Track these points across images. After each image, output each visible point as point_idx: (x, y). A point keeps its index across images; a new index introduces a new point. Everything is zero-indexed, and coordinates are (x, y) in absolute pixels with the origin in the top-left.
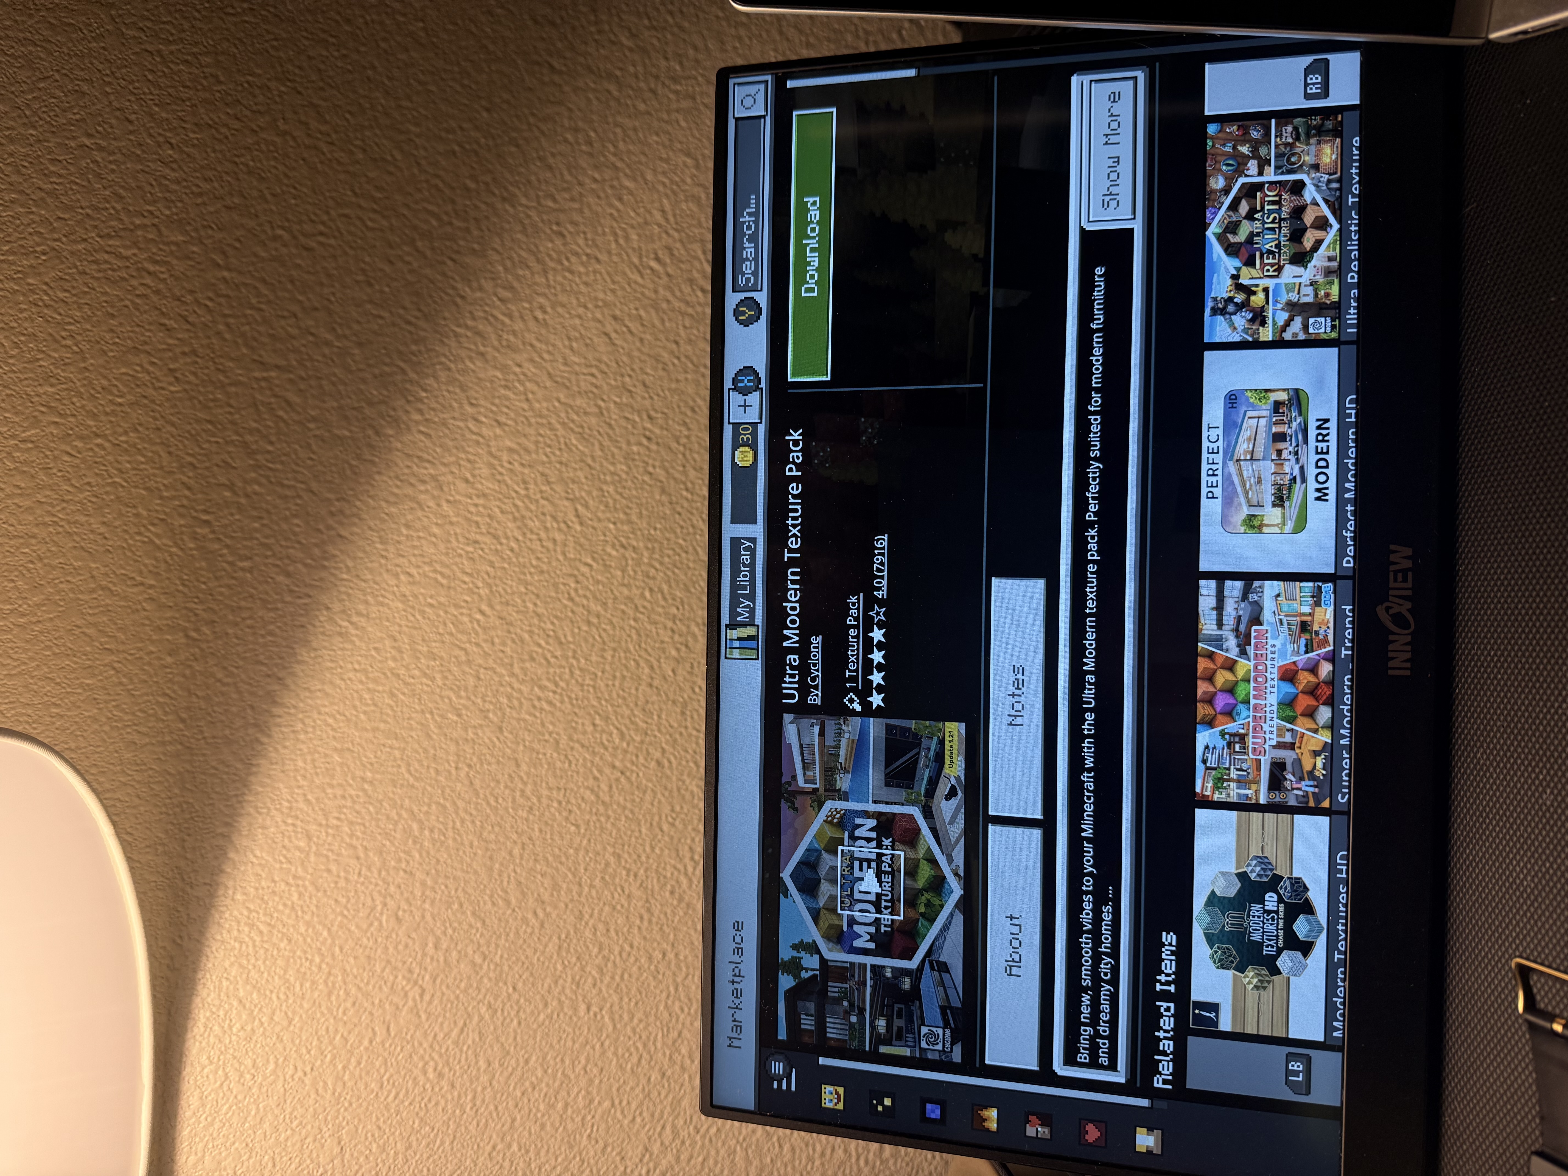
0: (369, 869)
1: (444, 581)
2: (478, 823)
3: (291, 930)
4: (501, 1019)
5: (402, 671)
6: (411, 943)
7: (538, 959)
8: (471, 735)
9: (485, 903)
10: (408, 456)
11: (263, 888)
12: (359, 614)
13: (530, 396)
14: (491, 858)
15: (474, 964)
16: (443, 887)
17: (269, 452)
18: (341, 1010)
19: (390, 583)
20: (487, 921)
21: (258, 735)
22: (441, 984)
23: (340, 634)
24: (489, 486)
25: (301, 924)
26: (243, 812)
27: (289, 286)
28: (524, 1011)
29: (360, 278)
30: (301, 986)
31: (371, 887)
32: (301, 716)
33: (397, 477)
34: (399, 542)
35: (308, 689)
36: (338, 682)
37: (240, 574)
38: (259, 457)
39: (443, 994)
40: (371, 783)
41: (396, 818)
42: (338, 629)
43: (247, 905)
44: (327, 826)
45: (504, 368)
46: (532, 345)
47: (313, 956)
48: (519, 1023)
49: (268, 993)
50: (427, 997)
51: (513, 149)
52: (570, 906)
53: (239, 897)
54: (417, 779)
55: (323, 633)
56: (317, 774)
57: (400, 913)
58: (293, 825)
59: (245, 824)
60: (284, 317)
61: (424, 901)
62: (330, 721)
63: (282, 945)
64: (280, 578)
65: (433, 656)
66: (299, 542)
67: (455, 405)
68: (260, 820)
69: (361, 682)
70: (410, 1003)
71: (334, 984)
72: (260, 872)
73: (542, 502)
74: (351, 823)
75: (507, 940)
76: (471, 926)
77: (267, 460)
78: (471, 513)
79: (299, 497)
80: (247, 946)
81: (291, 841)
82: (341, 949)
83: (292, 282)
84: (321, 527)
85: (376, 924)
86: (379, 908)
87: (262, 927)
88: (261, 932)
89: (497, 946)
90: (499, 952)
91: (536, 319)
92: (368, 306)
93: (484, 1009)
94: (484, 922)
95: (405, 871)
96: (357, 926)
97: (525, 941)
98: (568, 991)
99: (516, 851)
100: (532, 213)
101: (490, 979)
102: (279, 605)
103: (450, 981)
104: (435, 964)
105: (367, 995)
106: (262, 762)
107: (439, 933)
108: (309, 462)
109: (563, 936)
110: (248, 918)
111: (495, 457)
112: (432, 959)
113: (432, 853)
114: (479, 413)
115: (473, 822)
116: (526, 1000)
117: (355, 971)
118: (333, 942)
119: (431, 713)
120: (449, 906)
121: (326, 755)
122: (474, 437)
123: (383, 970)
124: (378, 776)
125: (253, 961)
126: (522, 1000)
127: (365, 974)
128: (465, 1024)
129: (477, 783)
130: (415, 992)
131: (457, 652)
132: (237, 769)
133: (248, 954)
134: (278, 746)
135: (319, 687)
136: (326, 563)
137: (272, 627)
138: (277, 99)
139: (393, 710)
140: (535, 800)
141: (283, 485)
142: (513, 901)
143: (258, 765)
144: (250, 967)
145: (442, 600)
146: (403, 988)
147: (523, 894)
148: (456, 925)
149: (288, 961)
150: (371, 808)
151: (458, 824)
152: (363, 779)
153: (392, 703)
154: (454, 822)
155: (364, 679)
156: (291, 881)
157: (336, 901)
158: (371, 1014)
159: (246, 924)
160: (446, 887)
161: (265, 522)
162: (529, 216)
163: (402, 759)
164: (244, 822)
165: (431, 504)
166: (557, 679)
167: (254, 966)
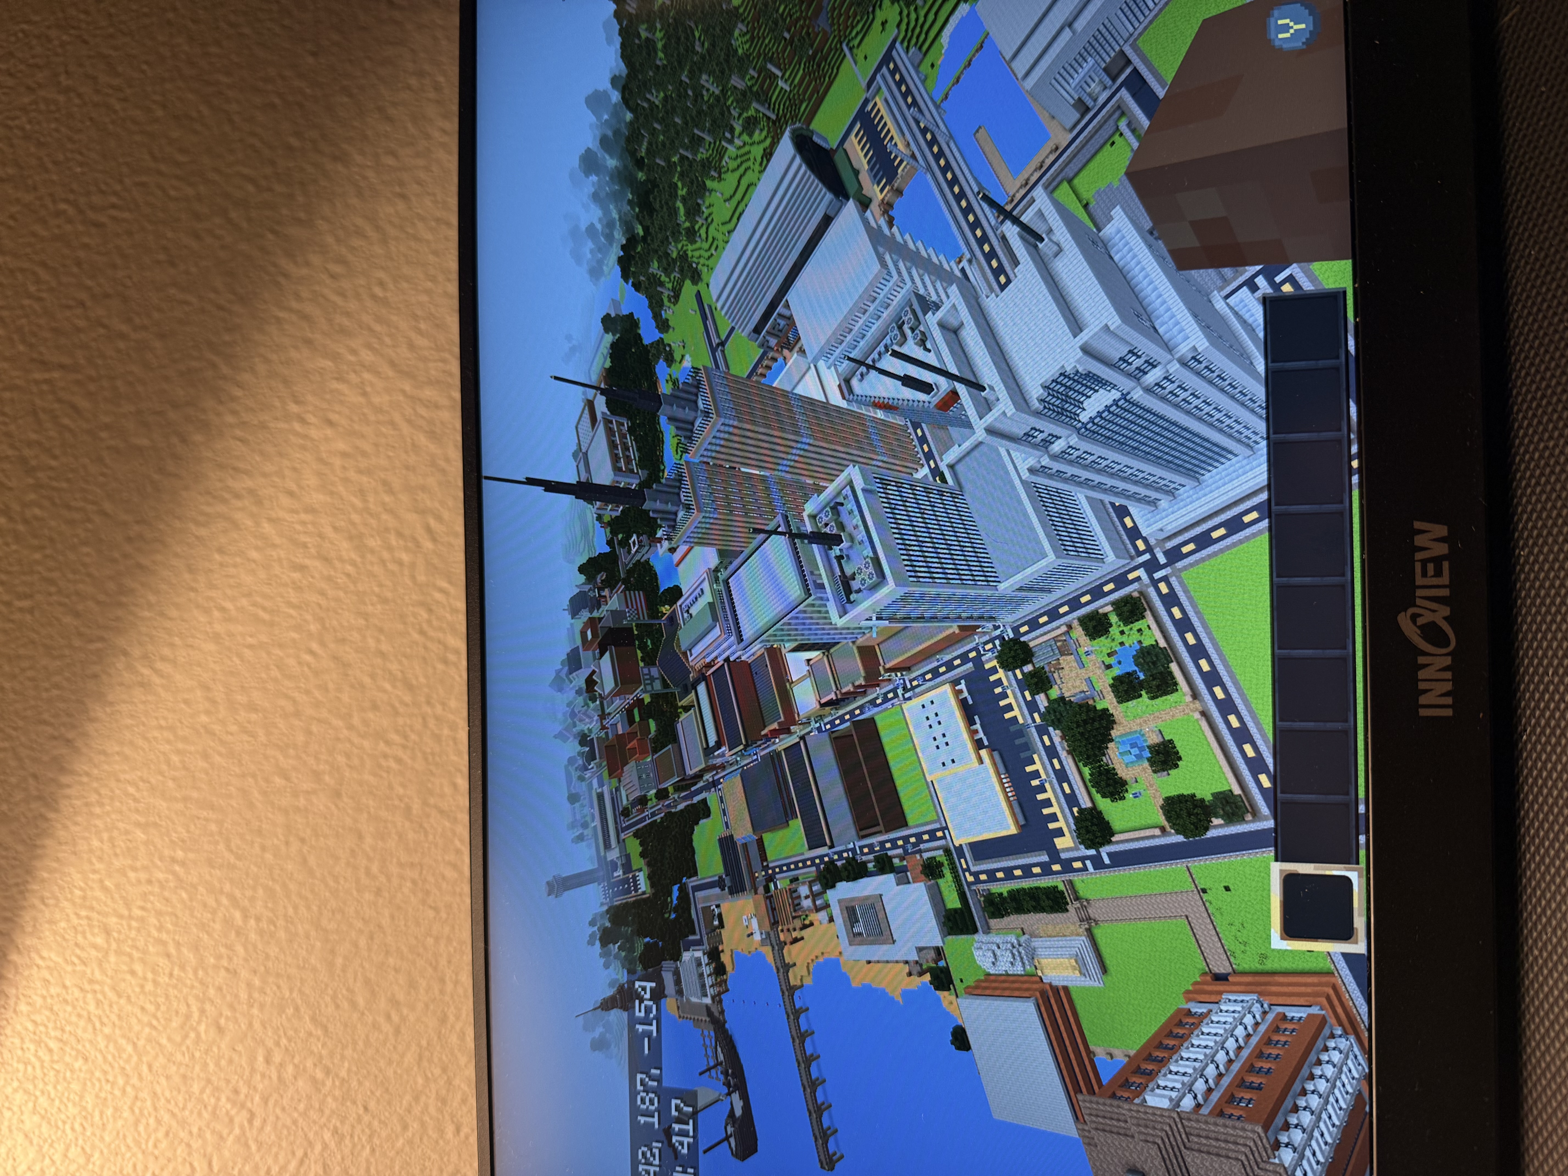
0: (182, 968)
1: (266, 616)
2: (315, 908)
3: (88, 1045)
4: (350, 1145)
5: (217, 728)
6: (236, 1057)
7: (395, 1072)
8: (302, 802)
9: (326, 1006)
10: (221, 467)
11: (52, 996)
12: (163, 659)
13: (368, 389)
14: (333, 952)
15: (314, 1080)
16: (275, 988)
17: (51, 468)
18: (151, 1144)
19: (202, 619)
20: (331, 1028)
21: (43, 810)
22: (275, 1106)
23: (142, 684)
24: (318, 498)
25: (99, 1039)
26: (25, 904)
27: (75, 270)
28: (379, 1136)
29: (162, 257)
30: (102, 1113)
31: (185, 990)
32: (95, 785)
33: (208, 493)
34: (211, 571)
35: (104, 753)
36: (140, 742)
37: (17, 616)
38: (40, 475)
39: (278, 1118)
40: (183, 864)
41: (214, 904)
42: (139, 679)
43: (33, 1017)
44: (130, 917)
45: (335, 357)
46: (370, 329)
47: (115, 1077)
48: (373, 1151)
49: (60, 1124)
50: (257, 1123)
51: (346, 99)
52: (432, 1007)
53: (23, 1007)
54: (239, 857)
55: (121, 684)
56: (116, 855)
57: (222, 1021)
58: (88, 918)
59: (27, 918)
60: (69, 307)
61: (252, 1006)
62: (131, 790)
63: (77, 1065)
64: (68, 620)
65: (252, 707)
66: (89, 575)
67: (277, 404)
68: (47, 915)
69: (168, 742)
70: (237, 1131)
71: (141, 1110)
72: (48, 977)
73: (384, 516)
74: (159, 913)
75: (354, 1050)
76: (310, 1034)
77: (50, 478)
78: (299, 533)
79: (89, 520)
80: (34, 1068)
81: (85, 938)
82: (150, 1067)
83: (79, 264)
84: (116, 555)
85: (192, 1035)
86: (196, 1015)
87: (52, 1044)
88: (50, 1051)
89: (343, 1058)
90: (346, 1065)
91: (374, 297)
92: (172, 291)
93: (329, 1134)
94: (325, 1029)
95: (227, 970)
96: (169, 1039)
97: (377, 1051)
98: (432, 1110)
99: (362, 942)
100: (370, 174)
101: (335, 1099)
102: (67, 652)
103: (285, 1102)
104: (266, 1082)
105: (183, 1123)
106: (48, 842)
107: (270, 1043)
108: (101, 479)
109: (424, 1043)
110: (35, 1033)
111: (326, 463)
112: (263, 1076)
113: (260, 946)
114: (309, 412)
115: (308, 908)
116: (380, 1121)
117: (168, 1094)
118: (140, 1060)
119: (254, 776)
120: (282, 1010)
121: (127, 832)
122: (301, 441)
123: (202, 1091)
124: (191, 856)
125: (41, 1086)
126: (376, 1123)
127: (180, 1098)
128: (306, 1154)
129: (312, 861)
130: (241, 1118)
131: (282, 702)
132: (17, 852)
133: (35, 1077)
134: (69, 823)
135: (117, 749)
136: (124, 599)
137: (57, 679)
138: (59, 50)
139: (207, 774)
140: (383, 879)
141: (69, 507)
142: (361, 1002)
143: (43, 847)
144: (38, 1093)
145: (264, 638)
146: (227, 1113)
147: (373, 993)
148: (291, 1033)
149: (85, 1084)
150: (184, 895)
151: (291, 911)
152: (173, 860)
153: (205, 765)
154: (285, 907)
155: (172, 737)
156: (87, 987)
157: (143, 1009)
158: (189, 1145)
159: (31, 1041)
160: (279, 987)
161: (48, 551)
162: (365, 178)
163: (220, 833)
164: (27, 917)
165: (249, 523)
166: (407, 729)
167: (43, 1092)
